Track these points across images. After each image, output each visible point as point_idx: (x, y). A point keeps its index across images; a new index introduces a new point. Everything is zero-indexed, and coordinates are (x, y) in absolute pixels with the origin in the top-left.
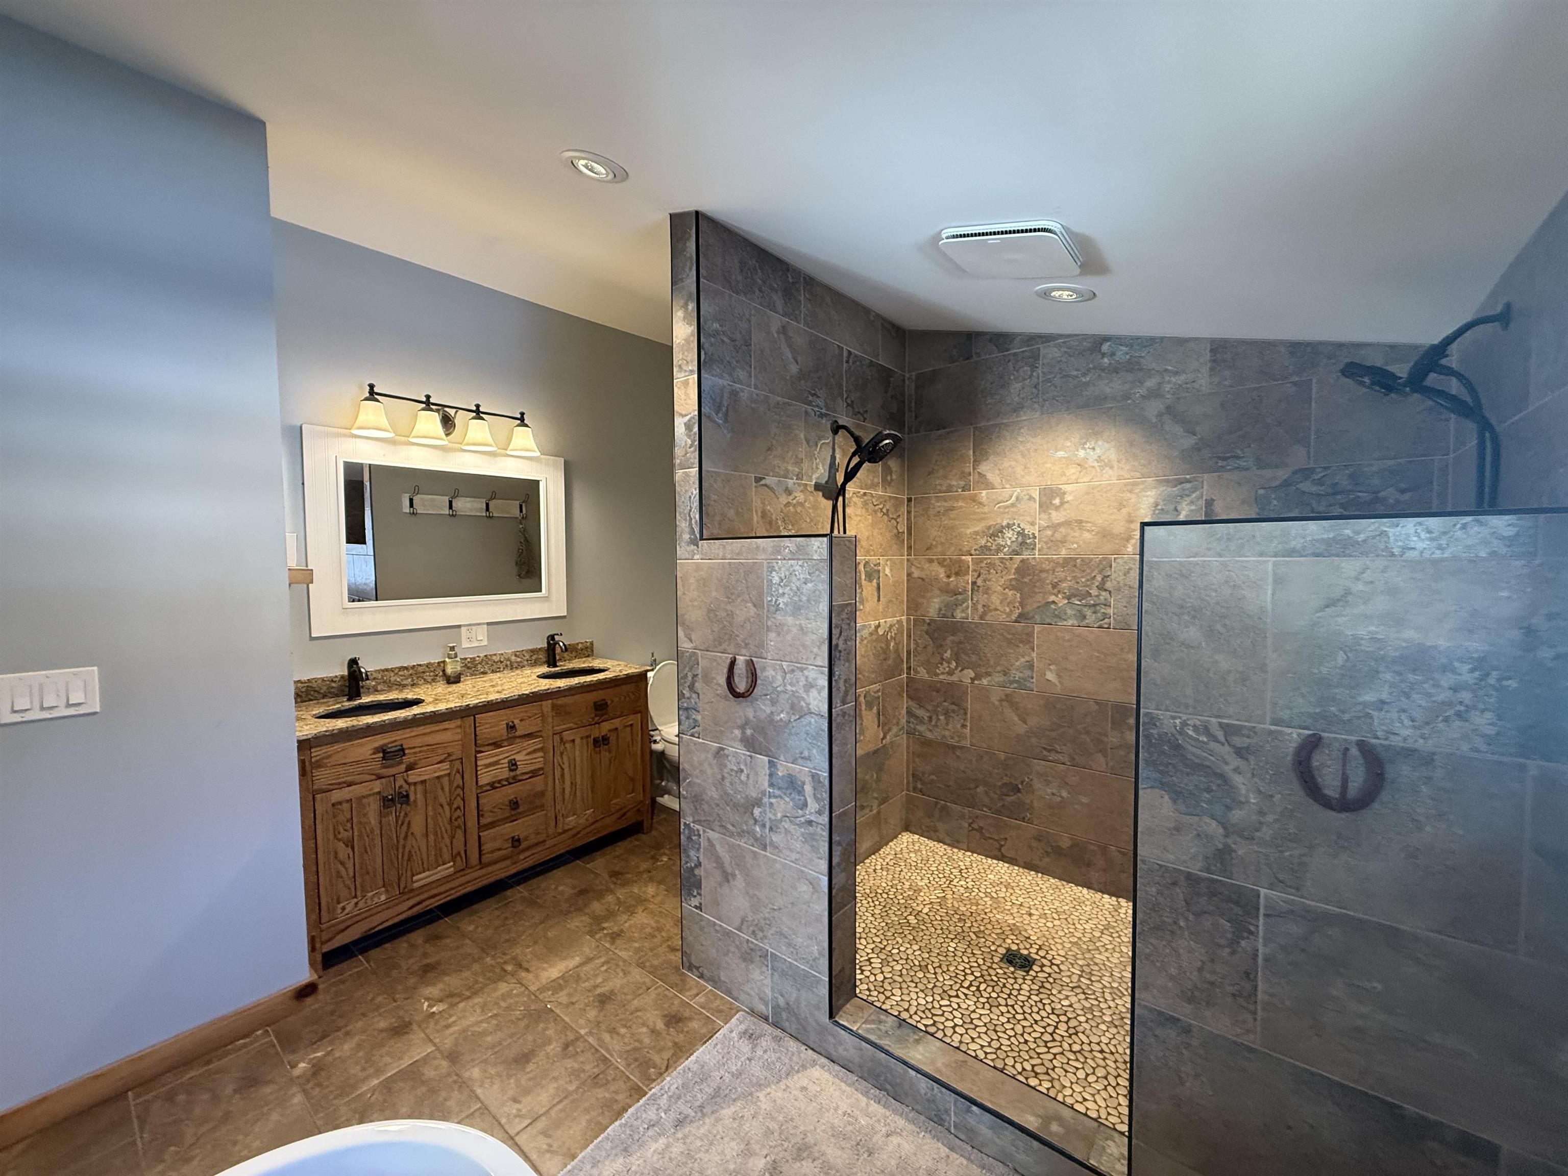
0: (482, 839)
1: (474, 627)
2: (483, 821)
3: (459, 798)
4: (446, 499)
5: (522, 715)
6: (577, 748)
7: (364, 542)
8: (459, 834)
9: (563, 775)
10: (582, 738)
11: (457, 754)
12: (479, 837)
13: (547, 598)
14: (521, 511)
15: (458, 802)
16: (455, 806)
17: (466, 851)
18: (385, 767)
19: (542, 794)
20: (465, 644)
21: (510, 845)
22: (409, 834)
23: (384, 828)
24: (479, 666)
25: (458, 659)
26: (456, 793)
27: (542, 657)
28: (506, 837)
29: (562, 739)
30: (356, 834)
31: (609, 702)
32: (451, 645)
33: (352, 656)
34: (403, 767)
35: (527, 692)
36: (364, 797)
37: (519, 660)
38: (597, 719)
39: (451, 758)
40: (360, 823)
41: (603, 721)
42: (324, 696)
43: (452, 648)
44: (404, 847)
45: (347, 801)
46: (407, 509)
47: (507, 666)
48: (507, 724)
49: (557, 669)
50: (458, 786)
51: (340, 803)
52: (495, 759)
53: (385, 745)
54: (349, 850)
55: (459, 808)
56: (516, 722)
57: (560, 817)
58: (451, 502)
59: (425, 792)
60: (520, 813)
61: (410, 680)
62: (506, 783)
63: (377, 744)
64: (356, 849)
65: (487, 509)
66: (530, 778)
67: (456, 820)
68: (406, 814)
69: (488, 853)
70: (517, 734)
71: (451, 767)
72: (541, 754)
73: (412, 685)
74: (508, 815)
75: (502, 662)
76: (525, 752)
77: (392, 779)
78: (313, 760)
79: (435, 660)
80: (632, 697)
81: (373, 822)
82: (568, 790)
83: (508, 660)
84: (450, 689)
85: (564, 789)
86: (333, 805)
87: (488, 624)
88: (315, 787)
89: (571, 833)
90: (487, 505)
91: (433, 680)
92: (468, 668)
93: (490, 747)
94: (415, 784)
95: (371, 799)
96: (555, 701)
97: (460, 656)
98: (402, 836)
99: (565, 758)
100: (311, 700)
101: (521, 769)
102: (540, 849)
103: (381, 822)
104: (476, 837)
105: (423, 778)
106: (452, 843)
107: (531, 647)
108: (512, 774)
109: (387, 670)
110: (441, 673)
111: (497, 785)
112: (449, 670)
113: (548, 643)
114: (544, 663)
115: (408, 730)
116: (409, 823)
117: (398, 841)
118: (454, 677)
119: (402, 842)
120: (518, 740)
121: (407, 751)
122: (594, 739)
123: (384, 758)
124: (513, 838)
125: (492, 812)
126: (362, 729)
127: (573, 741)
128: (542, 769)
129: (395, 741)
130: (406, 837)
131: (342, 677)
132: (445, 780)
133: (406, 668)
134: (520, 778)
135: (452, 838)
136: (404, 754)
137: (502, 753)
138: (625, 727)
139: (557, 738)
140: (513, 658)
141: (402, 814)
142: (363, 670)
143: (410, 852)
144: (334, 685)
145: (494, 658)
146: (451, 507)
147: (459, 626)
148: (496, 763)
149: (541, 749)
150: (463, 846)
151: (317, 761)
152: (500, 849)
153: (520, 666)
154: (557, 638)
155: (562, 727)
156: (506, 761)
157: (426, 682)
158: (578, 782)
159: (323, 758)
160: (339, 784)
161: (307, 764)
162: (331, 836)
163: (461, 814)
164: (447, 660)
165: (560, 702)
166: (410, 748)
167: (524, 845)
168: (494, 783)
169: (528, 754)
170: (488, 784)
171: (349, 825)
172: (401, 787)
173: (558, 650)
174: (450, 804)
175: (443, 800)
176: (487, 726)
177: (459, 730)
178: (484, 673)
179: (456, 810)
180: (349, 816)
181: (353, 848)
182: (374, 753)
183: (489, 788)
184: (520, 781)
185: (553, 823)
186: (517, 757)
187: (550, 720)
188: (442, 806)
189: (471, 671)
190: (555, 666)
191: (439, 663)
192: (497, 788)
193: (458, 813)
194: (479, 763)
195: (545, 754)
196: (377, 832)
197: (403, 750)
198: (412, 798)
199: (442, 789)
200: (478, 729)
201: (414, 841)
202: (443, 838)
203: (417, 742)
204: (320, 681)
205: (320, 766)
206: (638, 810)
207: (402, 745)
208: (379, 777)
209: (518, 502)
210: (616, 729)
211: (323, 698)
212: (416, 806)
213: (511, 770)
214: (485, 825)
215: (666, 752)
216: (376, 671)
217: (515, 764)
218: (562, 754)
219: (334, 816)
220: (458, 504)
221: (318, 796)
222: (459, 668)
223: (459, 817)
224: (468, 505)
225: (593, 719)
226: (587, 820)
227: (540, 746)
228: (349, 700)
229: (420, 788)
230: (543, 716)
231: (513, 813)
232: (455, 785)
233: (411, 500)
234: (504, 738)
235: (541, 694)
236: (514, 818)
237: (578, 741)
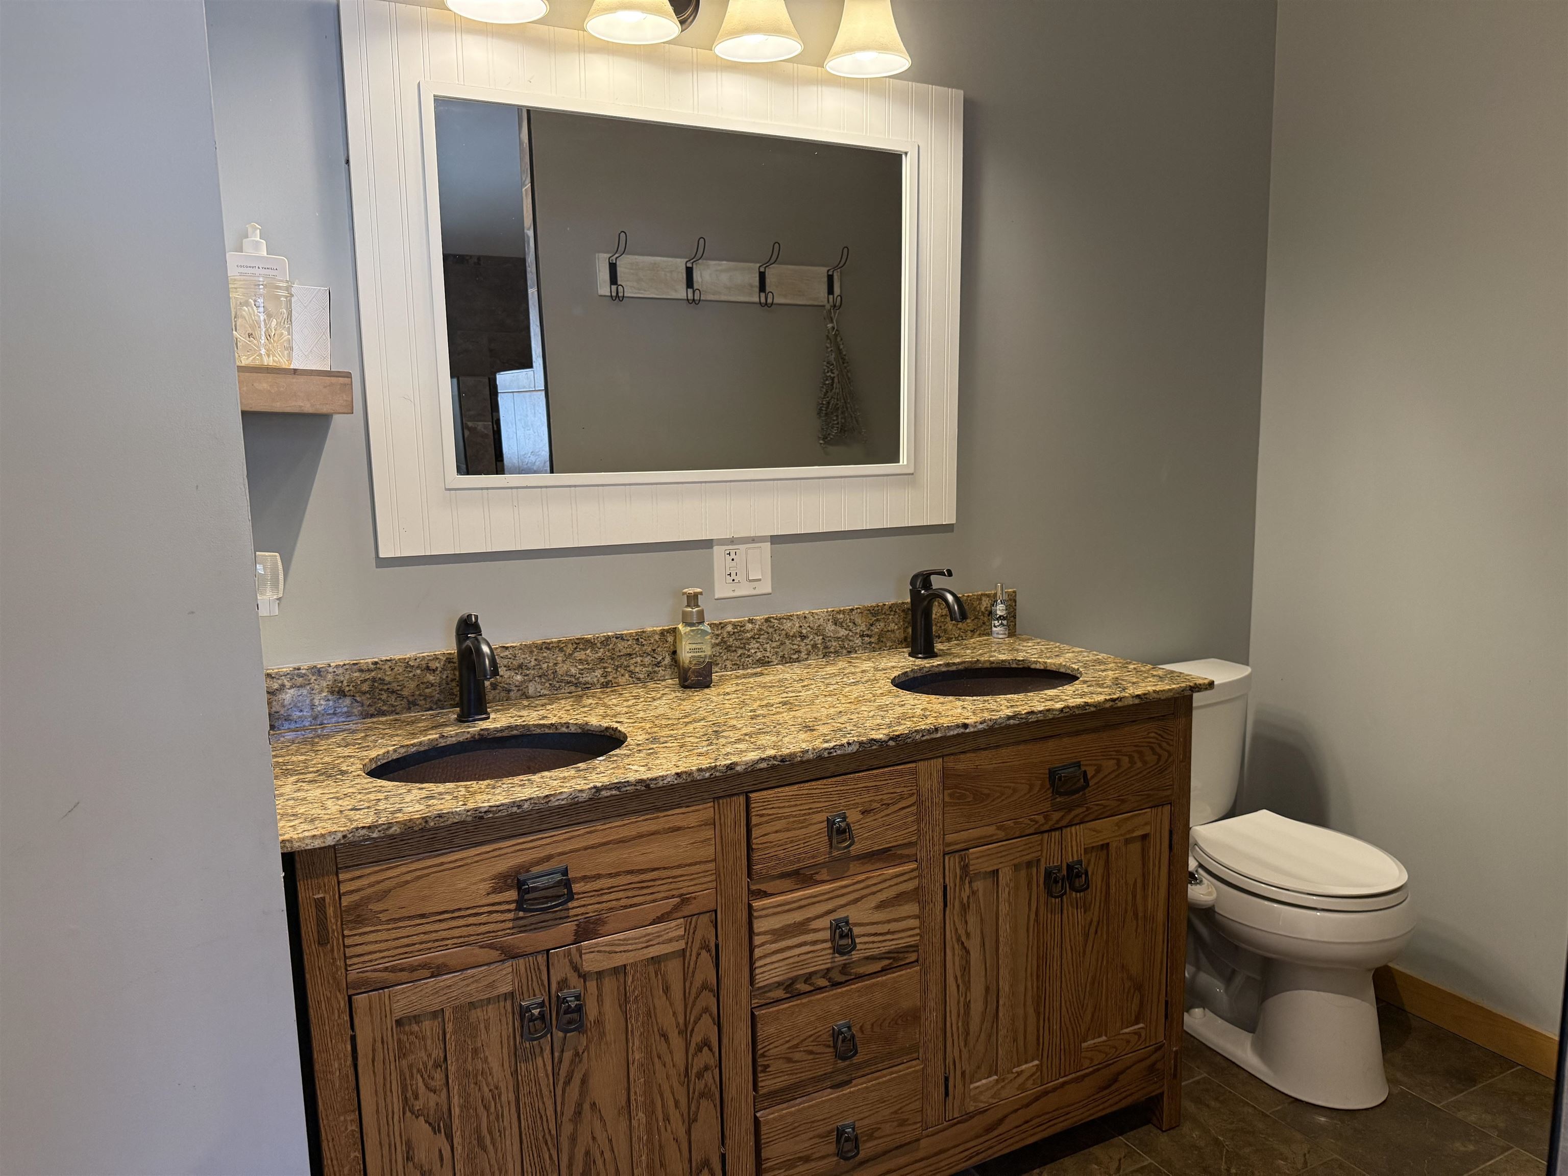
0: (764, 1129)
1: (743, 547)
2: (768, 1083)
3: (706, 1017)
4: (680, 264)
5: (867, 798)
6: (1004, 895)
7: (528, 364)
8: (708, 1112)
9: (966, 968)
10: (1017, 868)
11: (705, 897)
12: (757, 1121)
13: (910, 478)
14: (831, 291)
15: (705, 1028)
16: (697, 1038)
17: (723, 1157)
18: (523, 929)
19: (913, 1017)
20: (722, 589)
21: (832, 1148)
22: (586, 1106)
23: (524, 1090)
24: (754, 645)
25: (706, 627)
26: (701, 1003)
27: (895, 626)
28: (822, 1130)
29: (965, 868)
30: (456, 1100)
31: (1090, 772)
32: (691, 591)
33: (464, 612)
34: (569, 927)
35: (880, 735)
36: (472, 1005)
37: (843, 632)
38: (1056, 816)
39: (687, 910)
40: (467, 1074)
41: (1070, 825)
42: (411, 705)
43: (693, 599)
44: (573, 1139)
45: (435, 1015)
46: (604, 288)
47: (814, 646)
48: (830, 823)
49: (936, 662)
50: (705, 987)
51: (417, 1019)
52: (798, 917)
53: (525, 868)
54: (441, 1141)
55: (706, 1043)
56: (853, 816)
57: (956, 1081)
58: (689, 272)
59: (624, 1001)
60: (859, 1066)
61: (598, 673)
62: (823, 982)
63: (503, 866)
64: (457, 1140)
65: (762, 287)
66: (884, 970)
67: (700, 1075)
68: (577, 1054)
69: (779, 1167)
70: (855, 849)
71: (690, 932)
72: (912, 908)
73: (605, 685)
74: (829, 1069)
75: (803, 637)
76: (873, 901)
77: (541, 959)
78: (346, 901)
79: (654, 624)
80: (1151, 758)
81: (495, 1064)
82: (977, 1008)
83: (819, 631)
84: (687, 706)
85: (967, 1005)
86: (399, 1022)
87: (775, 540)
88: (353, 975)
89: (978, 1123)
90: (762, 276)
91: (651, 676)
92: (728, 649)
93: (787, 883)
94: (600, 974)
95: (491, 1011)
96: (951, 763)
97: (710, 618)
98: (569, 1111)
99: (972, 919)
100: (384, 714)
101: (865, 946)
102: (902, 1161)
103: (515, 1073)
104: (749, 1124)
105: (618, 960)
106: (689, 1132)
107: (870, 603)
108: (840, 959)
109: (547, 646)
110: (668, 660)
111: (802, 987)
112: (686, 654)
113: (914, 593)
114: (904, 642)
115: (582, 830)
116: (584, 1081)
117: (558, 1126)
118: (698, 673)
119: (567, 1129)
120: (854, 867)
121: (576, 888)
122: (1048, 874)
123: (520, 904)
124: (840, 1132)
125: (789, 1060)
126: (462, 822)
127: (995, 873)
128: (914, 948)
129: (549, 858)
130: (578, 1113)
131: (449, 660)
132: (673, 969)
133: (588, 643)
134: (861, 970)
135: (691, 1121)
136: (571, 896)
137: (813, 901)
138: (1127, 842)
139: (952, 863)
140: (830, 627)
141: (568, 1055)
142: (485, 649)
143: (587, 1153)
144: (431, 678)
145: (787, 625)
146: (690, 283)
147: (708, 544)
148: (801, 927)
149: (915, 895)
150: (717, 1142)
151: (357, 905)
152: (806, 1159)
153: (846, 650)
154: (937, 582)
155: (964, 835)
156: (825, 922)
157: (638, 680)
158: (1005, 987)
159: (367, 900)
160: (412, 969)
161: (330, 911)
162: (397, 1105)
163: (712, 1062)
164: (680, 627)
165: (964, 764)
166: (584, 878)
167: (867, 1149)
168: (794, 980)
169: (881, 906)
170: (779, 984)
171: (438, 1075)
172: (563, 983)
173: (937, 611)
174: (685, 1031)
175: (668, 1022)
176: (780, 824)
177: (709, 833)
178: (764, 662)
179: (699, 1049)
180: (437, 1053)
181: (450, 1137)
182: (495, 891)
183: (780, 993)
184: (860, 977)
185: (937, 1094)
186: (854, 914)
187: (937, 813)
188: (664, 1036)
189: (734, 656)
190: (930, 653)
191: (662, 633)
192: (800, 994)
193: (706, 1057)
194: (759, 926)
195: (922, 908)
196: (507, 1096)
197: (567, 884)
198: (591, 1010)
199: (666, 990)
200: (755, 833)
201: (598, 1124)
202: (667, 1119)
203: (607, 860)
204: (399, 669)
205: (360, 921)
206: (1152, 1068)
207: (565, 872)
208: (510, 954)
209: (824, 270)
210: (1106, 847)
211: (409, 709)
212: (602, 1035)
213: (838, 950)
214: (772, 1094)
215: (1217, 909)
216: (522, 648)
217: (849, 935)
218: (965, 908)
219: (402, 1053)
220: (705, 275)
221: (361, 1000)
222: (708, 651)
223: (706, 1068)
224: (724, 277)
225: (1047, 818)
226: (1022, 1088)
227: (911, 886)
228: (463, 719)
229: (609, 984)
230: (919, 803)
231: (841, 1064)
232: (698, 983)
233: (613, 268)
234: (821, 859)
235: (916, 743)
236: (843, 1077)
237: (1006, 875)
